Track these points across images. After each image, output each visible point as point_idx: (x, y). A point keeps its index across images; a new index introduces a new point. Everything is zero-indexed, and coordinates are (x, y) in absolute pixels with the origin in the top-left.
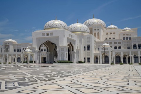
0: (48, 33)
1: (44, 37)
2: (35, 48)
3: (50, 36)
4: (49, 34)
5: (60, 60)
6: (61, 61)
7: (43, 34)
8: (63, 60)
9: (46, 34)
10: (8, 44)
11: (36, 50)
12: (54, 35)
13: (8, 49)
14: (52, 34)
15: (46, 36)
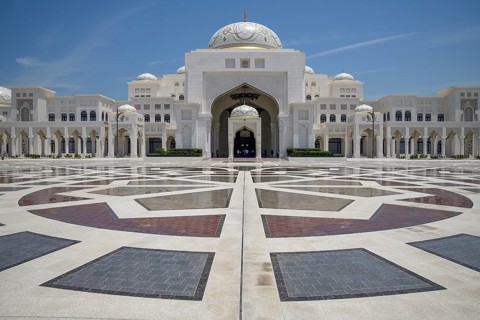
0: (245, 57)
1: (233, 70)
2: (197, 107)
3: (252, 68)
4: (252, 63)
5: (296, 145)
6: (298, 150)
7: (230, 62)
8: (304, 147)
9: (238, 63)
10: (31, 95)
11: (204, 113)
12: (269, 68)
13: (32, 112)
14: (261, 63)
15: (238, 68)
